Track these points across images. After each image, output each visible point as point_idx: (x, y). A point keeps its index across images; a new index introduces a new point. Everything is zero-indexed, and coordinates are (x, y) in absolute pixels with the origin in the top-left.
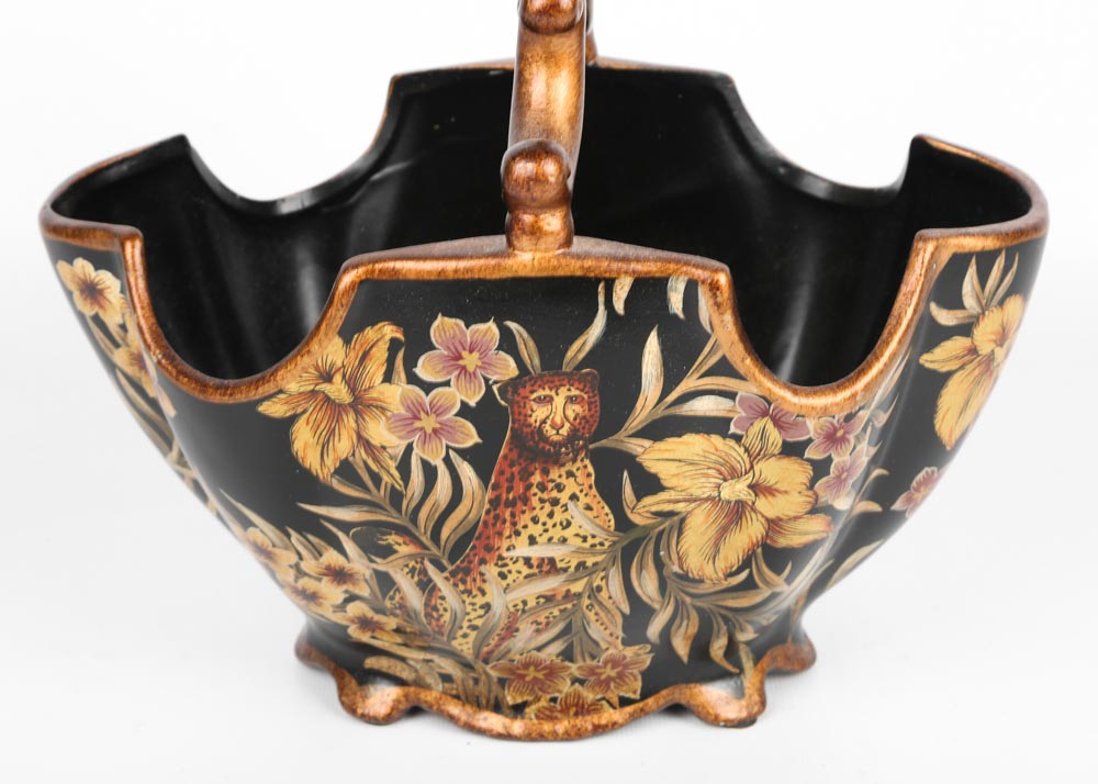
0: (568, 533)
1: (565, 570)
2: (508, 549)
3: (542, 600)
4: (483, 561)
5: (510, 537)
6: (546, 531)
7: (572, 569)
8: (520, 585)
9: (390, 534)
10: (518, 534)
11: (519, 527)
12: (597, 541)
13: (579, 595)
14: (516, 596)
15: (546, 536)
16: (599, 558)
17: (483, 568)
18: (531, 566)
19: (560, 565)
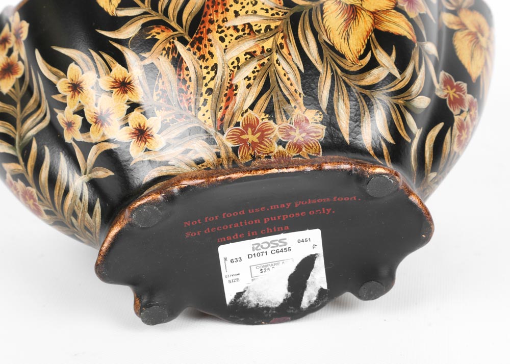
0: (257, 8)
1: (259, 31)
2: (223, 21)
3: (248, 56)
4: (209, 31)
5: (223, 13)
6: (243, 7)
7: (263, 31)
8: (234, 46)
9: (153, 28)
10: (227, 10)
11: (228, 6)
12: (274, 12)
13: (270, 51)
14: (232, 55)
15: (244, 10)
16: (278, 23)
17: (210, 36)
18: (238, 31)
19: (255, 28)
